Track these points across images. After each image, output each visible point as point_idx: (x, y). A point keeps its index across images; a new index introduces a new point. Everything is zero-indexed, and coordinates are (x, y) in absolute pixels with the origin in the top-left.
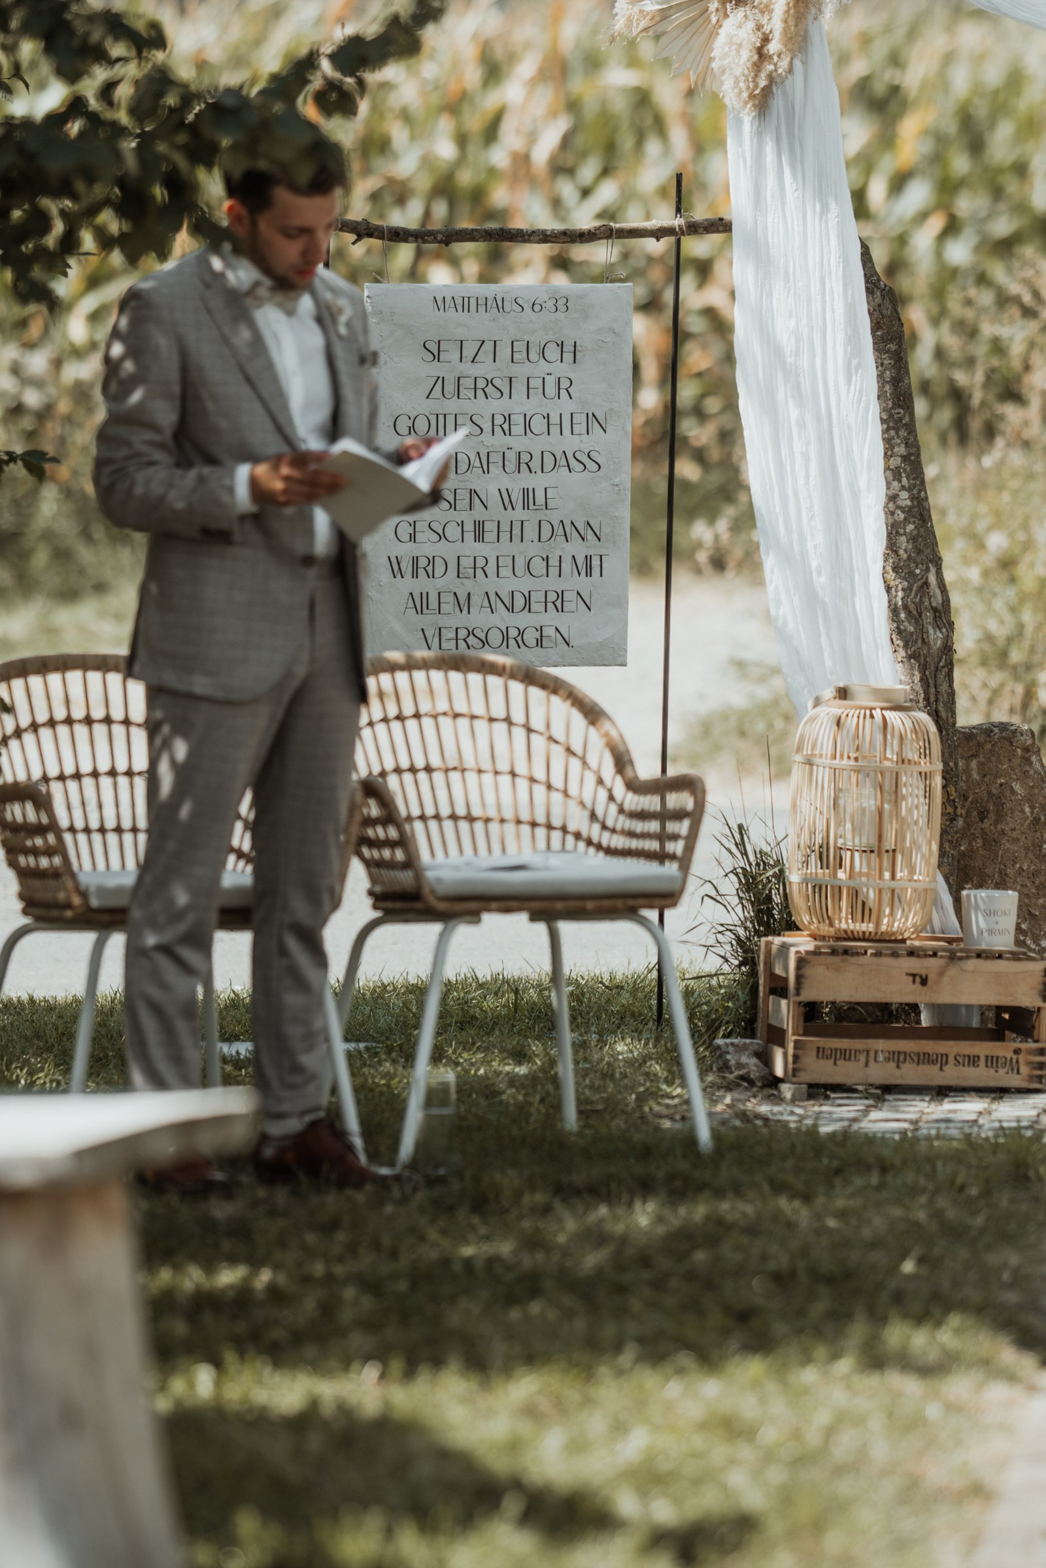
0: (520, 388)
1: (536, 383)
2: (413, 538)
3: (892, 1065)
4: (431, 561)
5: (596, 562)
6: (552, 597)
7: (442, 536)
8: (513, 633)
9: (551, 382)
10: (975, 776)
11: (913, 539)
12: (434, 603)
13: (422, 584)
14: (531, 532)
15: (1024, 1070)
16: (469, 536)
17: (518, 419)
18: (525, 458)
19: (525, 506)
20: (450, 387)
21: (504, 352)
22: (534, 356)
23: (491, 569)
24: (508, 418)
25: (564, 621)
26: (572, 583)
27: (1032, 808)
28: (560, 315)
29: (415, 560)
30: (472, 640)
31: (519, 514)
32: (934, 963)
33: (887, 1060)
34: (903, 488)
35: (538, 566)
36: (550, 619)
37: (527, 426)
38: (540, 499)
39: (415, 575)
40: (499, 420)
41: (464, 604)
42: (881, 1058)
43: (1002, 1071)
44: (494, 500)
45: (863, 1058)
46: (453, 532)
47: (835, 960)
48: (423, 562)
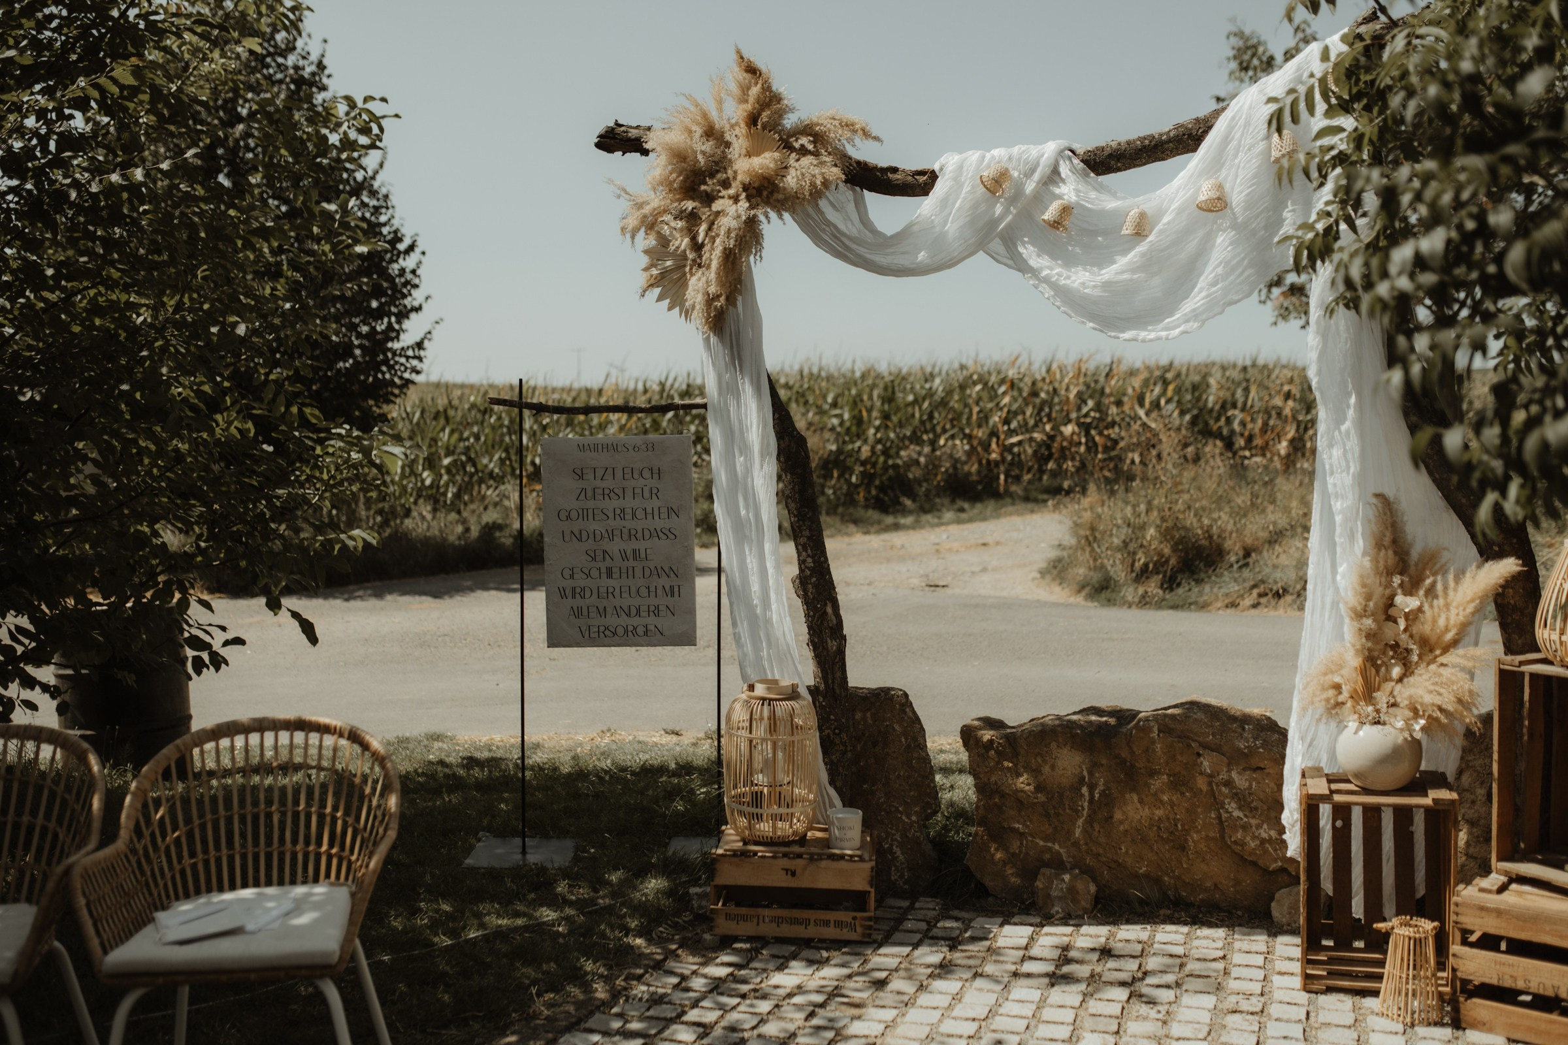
0: (629, 493)
1: (638, 491)
2: (572, 577)
3: (774, 925)
4: (583, 589)
5: (676, 589)
6: (652, 608)
7: (588, 576)
8: (631, 628)
9: (647, 490)
10: (870, 721)
11: (816, 586)
12: (585, 612)
13: (578, 602)
14: (638, 573)
15: (859, 930)
16: (604, 576)
17: (628, 511)
18: (633, 532)
19: (635, 559)
20: (590, 494)
21: (619, 474)
22: (636, 476)
23: (617, 593)
24: (623, 511)
25: (659, 622)
26: (663, 601)
27: (906, 739)
28: (649, 453)
29: (574, 589)
30: (607, 632)
31: (631, 563)
32: (799, 861)
33: (771, 921)
34: (808, 556)
35: (643, 591)
36: (652, 621)
37: (634, 515)
38: (643, 555)
39: (574, 597)
40: (618, 511)
41: (602, 612)
42: (767, 920)
43: (845, 930)
44: (617, 556)
45: (755, 920)
46: (595, 573)
47: (736, 860)
48: (578, 590)
